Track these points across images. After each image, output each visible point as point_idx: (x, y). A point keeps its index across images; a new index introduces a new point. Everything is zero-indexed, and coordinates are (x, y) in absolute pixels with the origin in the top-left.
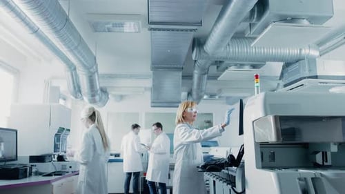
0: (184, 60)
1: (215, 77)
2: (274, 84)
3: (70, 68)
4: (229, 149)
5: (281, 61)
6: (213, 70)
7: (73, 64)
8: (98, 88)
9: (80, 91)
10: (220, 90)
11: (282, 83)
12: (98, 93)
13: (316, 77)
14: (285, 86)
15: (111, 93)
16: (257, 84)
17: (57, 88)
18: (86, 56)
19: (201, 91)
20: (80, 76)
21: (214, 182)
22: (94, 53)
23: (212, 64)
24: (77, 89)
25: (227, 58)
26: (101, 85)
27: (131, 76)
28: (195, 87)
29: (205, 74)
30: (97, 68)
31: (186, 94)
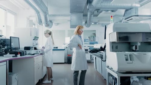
0: (83, 8)
1: (97, 16)
2: (121, 18)
3: (37, 12)
5: (124, 9)
6: (96, 12)
7: (38, 11)
8: (49, 20)
9: (41, 22)
10: (99, 21)
11: (124, 18)
12: (49, 23)
13: (138, 16)
14: (125, 19)
15: (54, 22)
17: (31, 21)
18: (43, 7)
19: (91, 21)
20: (41, 15)
22: (47, 6)
23: (95, 10)
24: (40, 21)
25: (101, 8)
26: (50, 19)
27: (62, 15)
28: (88, 20)
29: (92, 14)
30: (48, 12)
31: (85, 22)
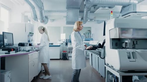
0: (80, 4)
1: (93, 12)
2: (118, 15)
3: (32, 7)
4: (98, 41)
5: (122, 5)
6: (92, 9)
7: (33, 6)
8: (44, 16)
9: (37, 18)
10: (95, 18)
11: (121, 14)
12: (44, 19)
13: (136, 12)
14: (123, 16)
15: (50, 18)
16: (112, 15)
17: (27, 16)
18: (39, 3)
19: (87, 18)
20: (36, 11)
21: (92, 54)
22: (42, 1)
23: (92, 6)
24: (35, 17)
25: (98, 4)
26: (46, 15)
27: (58, 11)
28: (85, 16)
29: (89, 11)
30: (43, 8)
31: (81, 19)
